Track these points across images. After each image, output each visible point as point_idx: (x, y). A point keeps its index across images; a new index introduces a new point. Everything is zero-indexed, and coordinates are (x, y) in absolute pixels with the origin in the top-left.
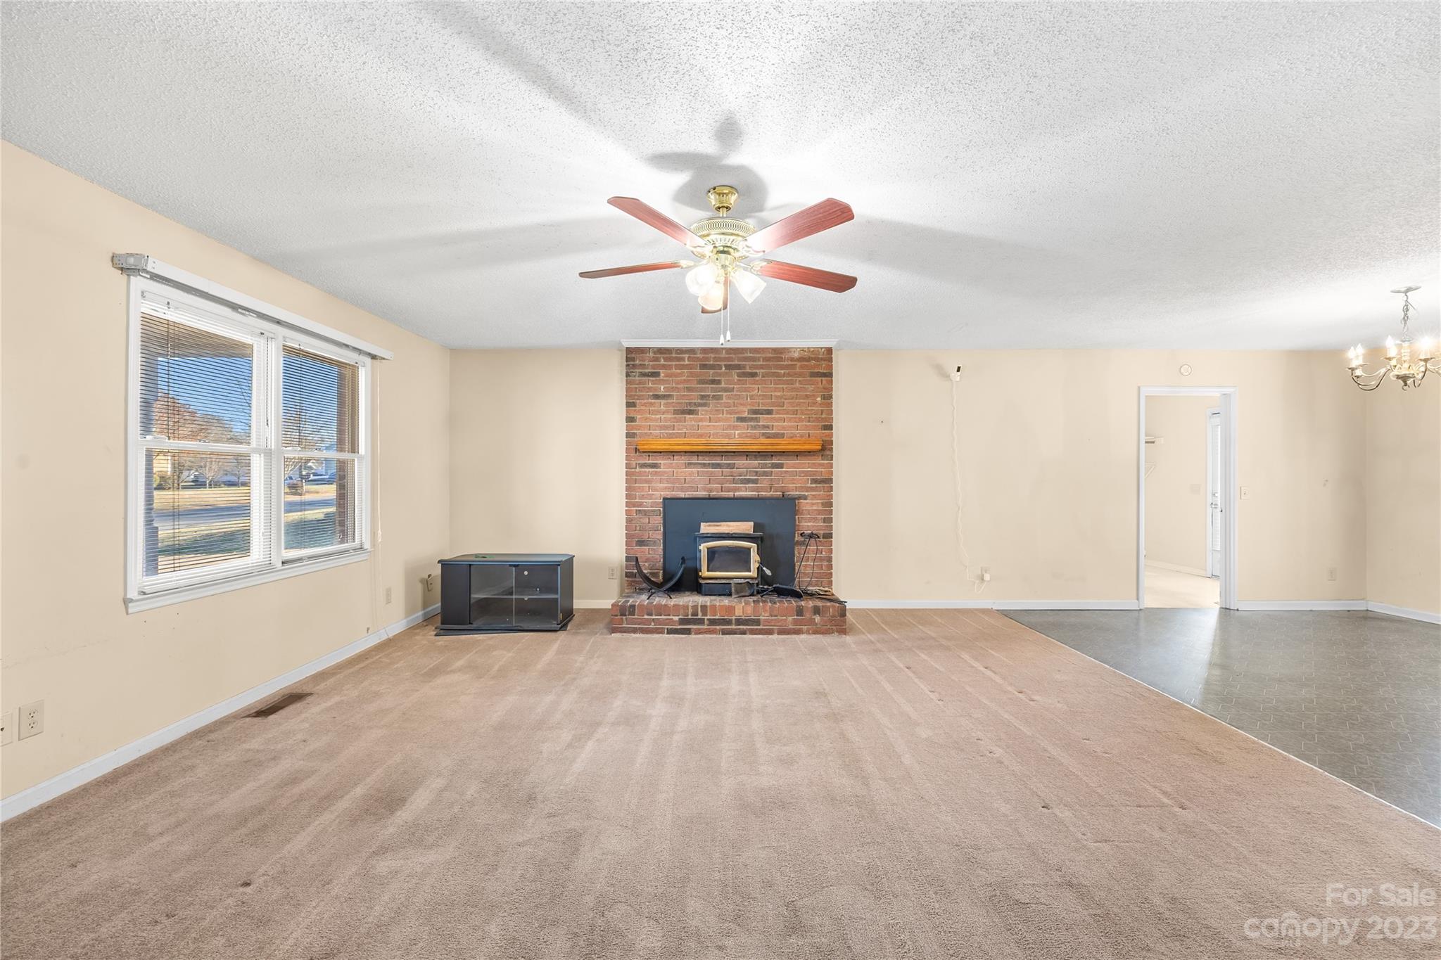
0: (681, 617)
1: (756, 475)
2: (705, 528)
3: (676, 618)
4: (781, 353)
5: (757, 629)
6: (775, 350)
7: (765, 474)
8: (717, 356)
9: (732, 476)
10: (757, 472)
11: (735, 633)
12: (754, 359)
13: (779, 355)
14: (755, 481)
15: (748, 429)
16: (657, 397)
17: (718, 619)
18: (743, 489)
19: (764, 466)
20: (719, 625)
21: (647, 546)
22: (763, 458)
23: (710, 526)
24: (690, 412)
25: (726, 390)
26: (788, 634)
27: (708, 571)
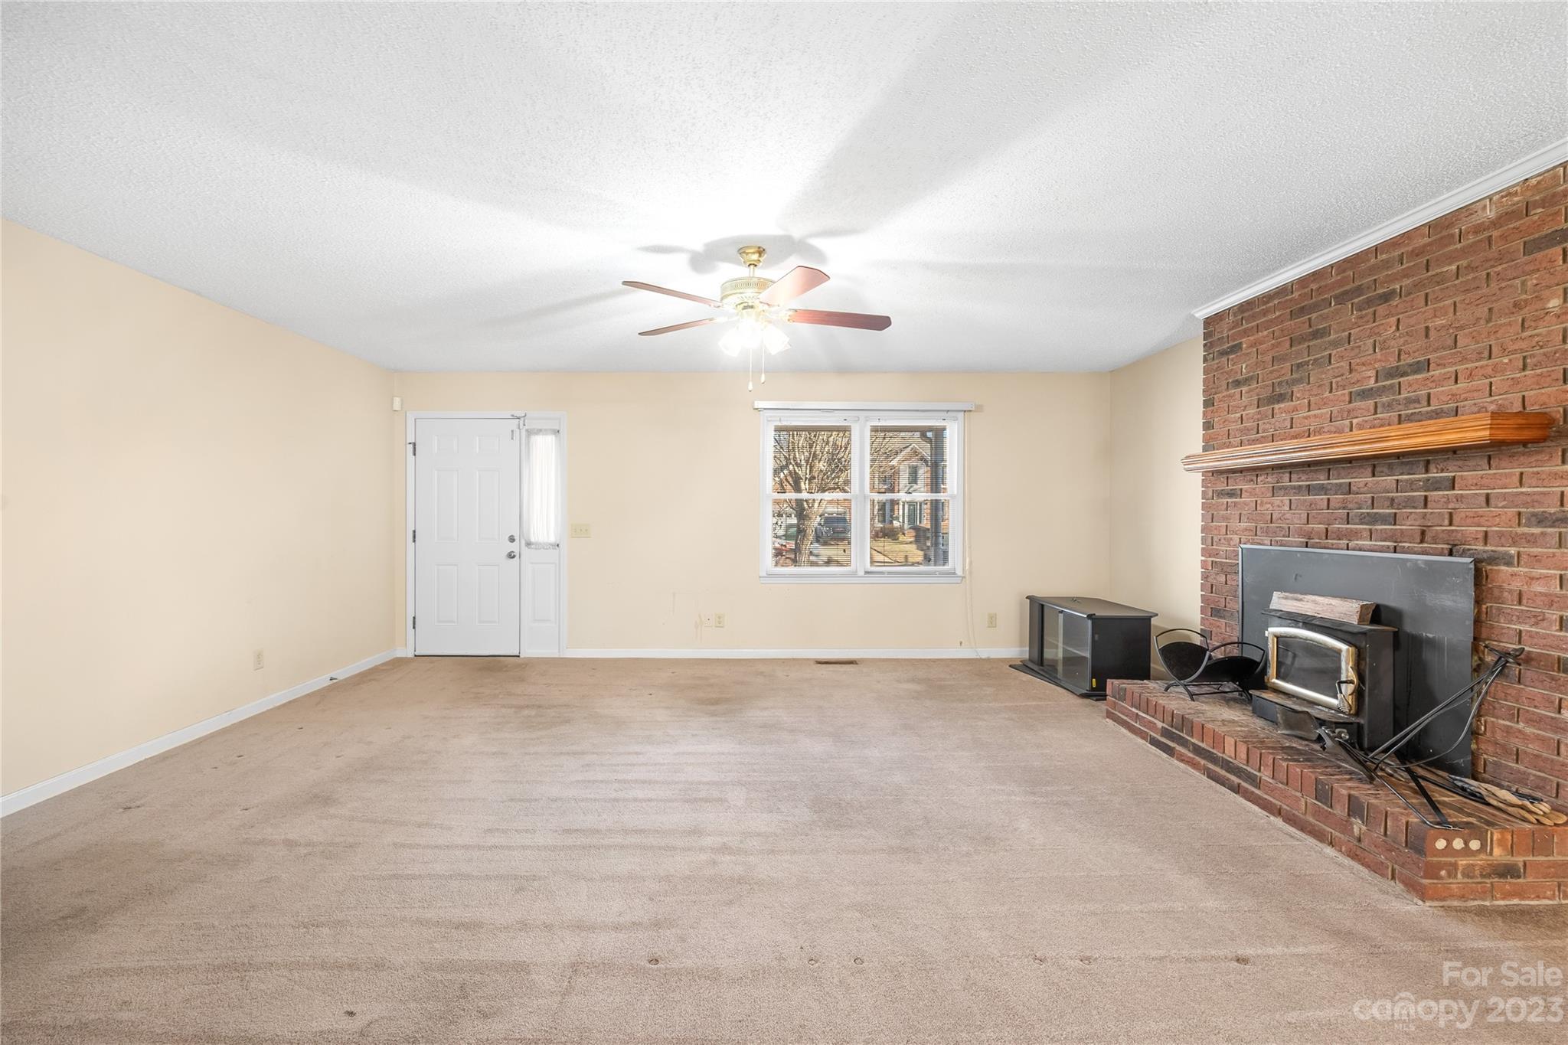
0: (1164, 725)
1: (1392, 506)
2: (1280, 602)
3: (1160, 725)
4: (1451, 225)
5: (1253, 792)
6: (1432, 226)
7: (1410, 503)
8: (1323, 284)
9: (1344, 508)
10: (1393, 500)
11: (1223, 784)
12: (1387, 265)
13: (1445, 233)
14: (1394, 519)
15: (1376, 413)
16: (1237, 383)
17: (1203, 749)
18: (1366, 534)
19: (1411, 486)
20: (1204, 758)
21: (1224, 617)
22: (1406, 468)
23: (1286, 598)
24: (1281, 398)
25: (1336, 344)
26: (1302, 829)
27: (1277, 678)
